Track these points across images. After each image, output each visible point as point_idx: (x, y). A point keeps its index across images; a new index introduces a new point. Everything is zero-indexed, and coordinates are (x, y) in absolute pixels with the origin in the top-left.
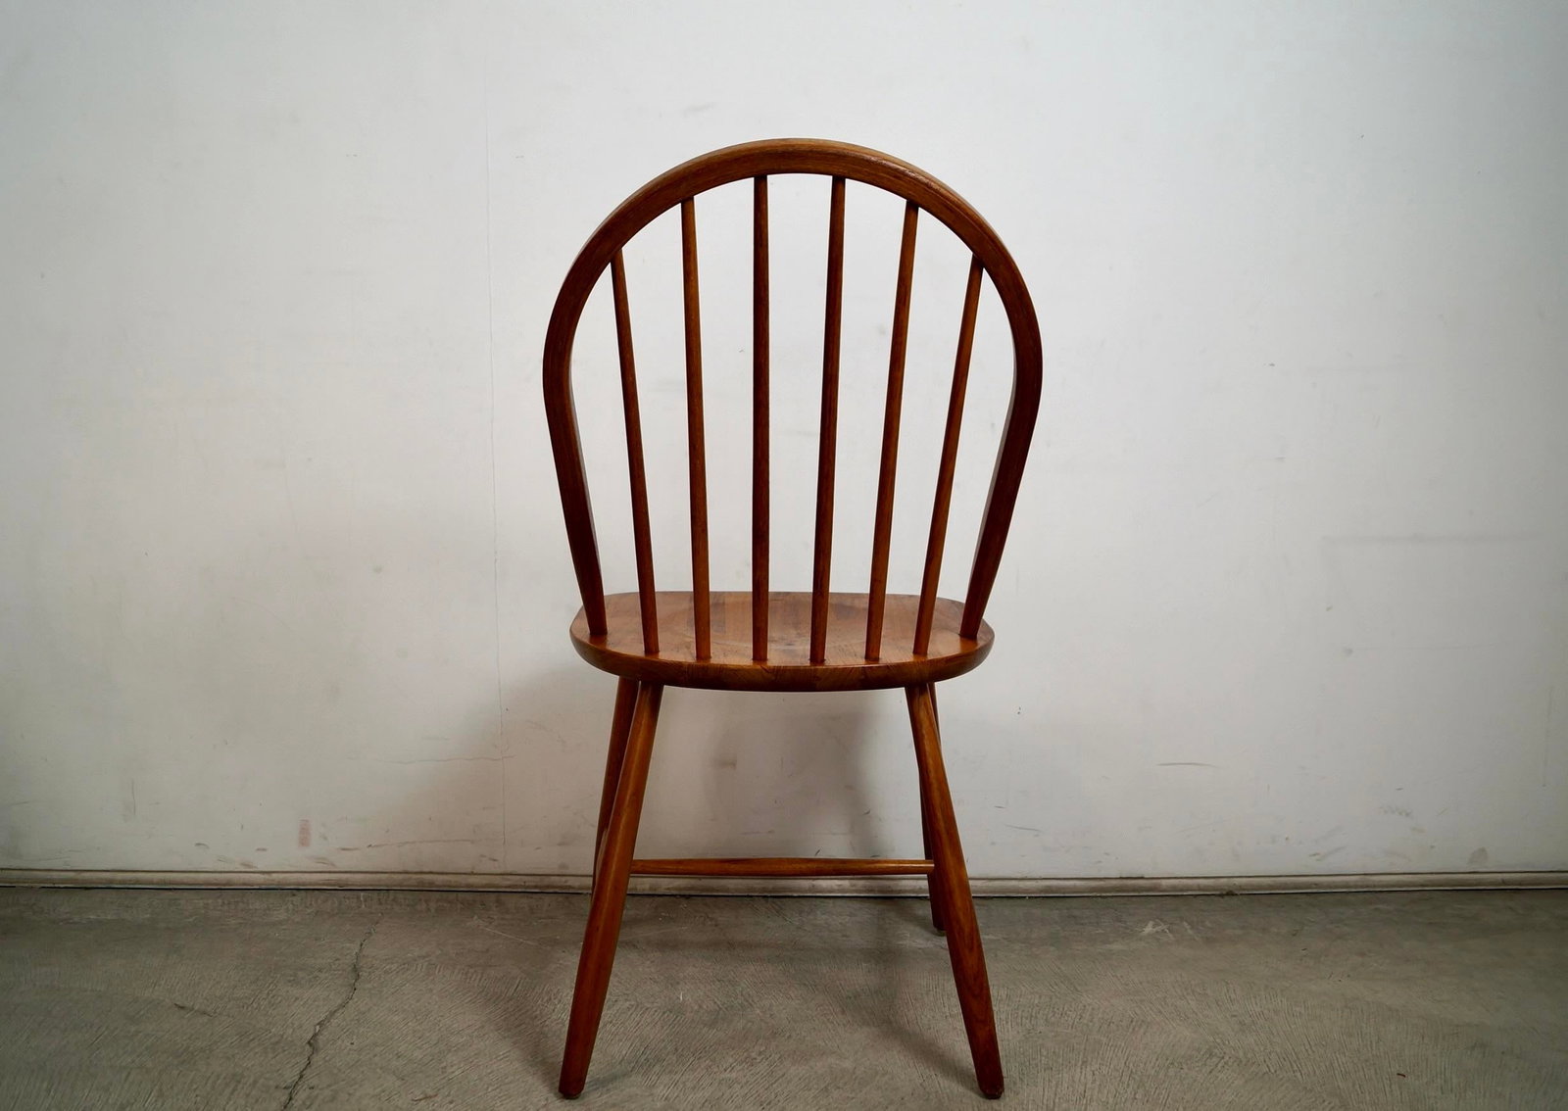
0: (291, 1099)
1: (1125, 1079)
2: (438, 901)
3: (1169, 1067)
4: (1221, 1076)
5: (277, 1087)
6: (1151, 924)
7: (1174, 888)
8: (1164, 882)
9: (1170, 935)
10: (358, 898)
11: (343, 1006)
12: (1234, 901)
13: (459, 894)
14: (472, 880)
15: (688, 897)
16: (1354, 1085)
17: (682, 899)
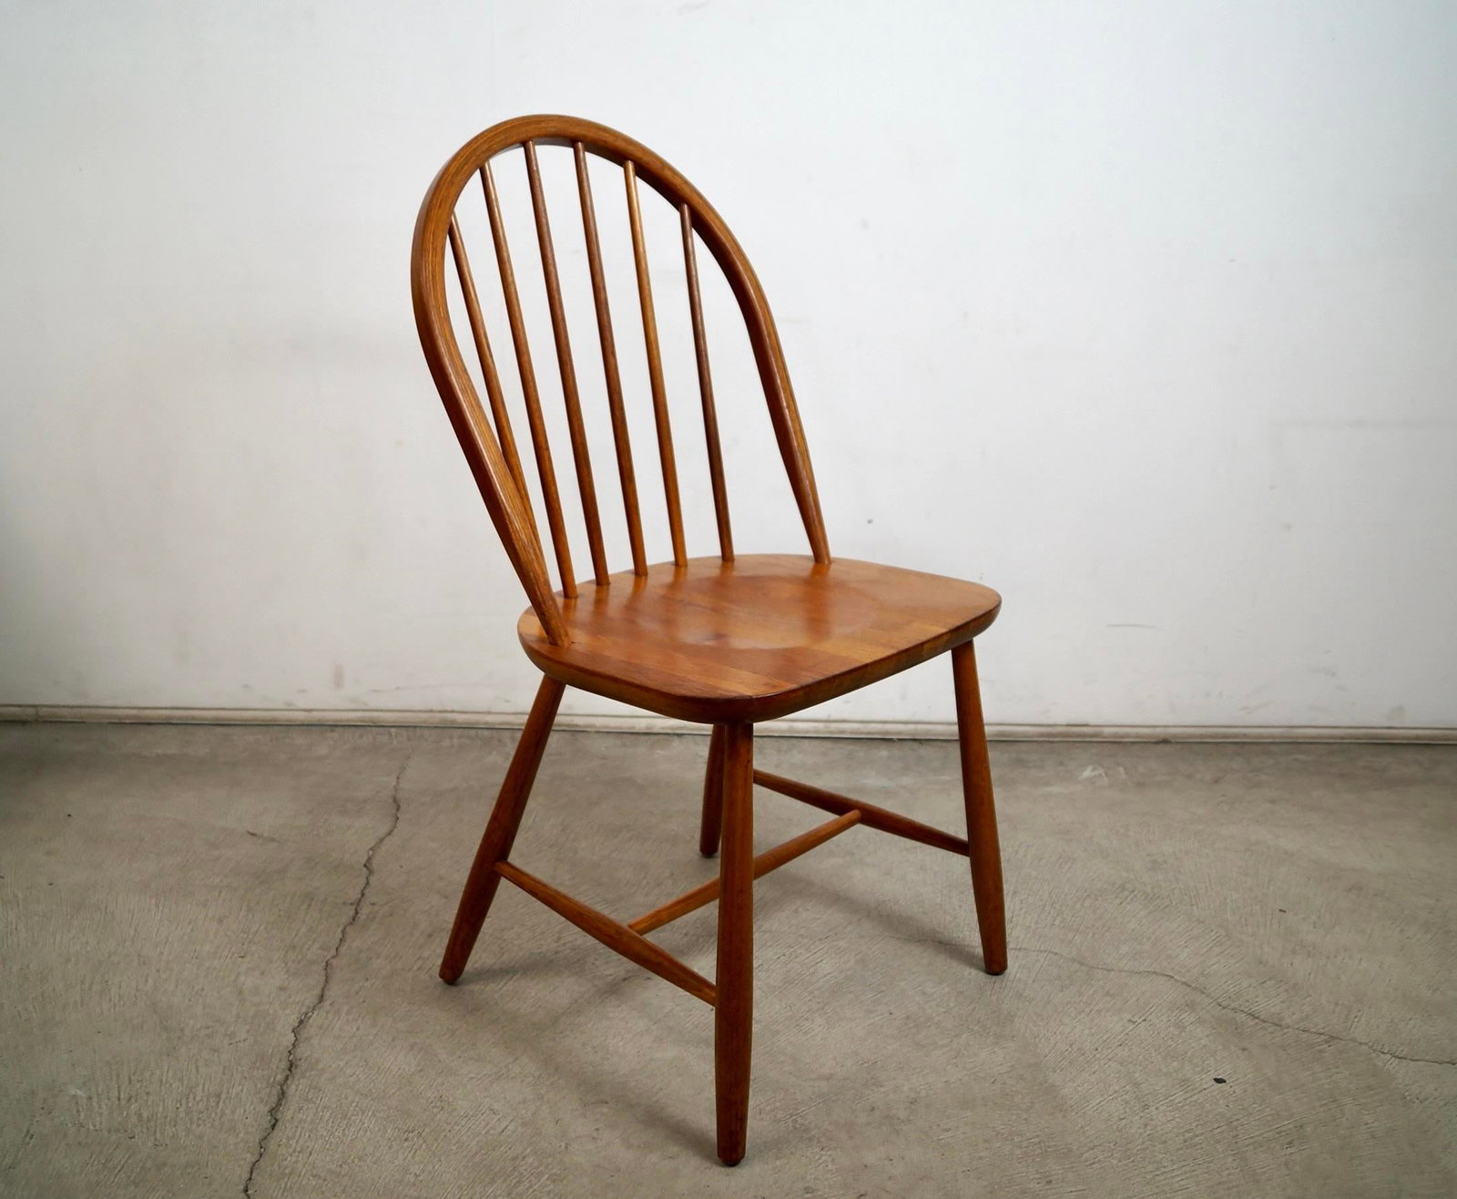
0: (357, 913)
1: (1047, 908)
2: (460, 737)
3: (1085, 899)
4: (1128, 907)
5: (344, 903)
6: (1090, 768)
7: (1115, 735)
8: (1106, 730)
9: (1106, 779)
10: (390, 734)
11: (389, 833)
12: (1167, 748)
13: (480, 731)
14: (490, 719)
15: (678, 735)
16: (1241, 918)
17: (675, 738)
